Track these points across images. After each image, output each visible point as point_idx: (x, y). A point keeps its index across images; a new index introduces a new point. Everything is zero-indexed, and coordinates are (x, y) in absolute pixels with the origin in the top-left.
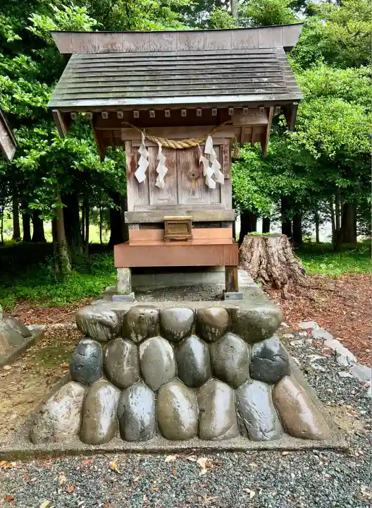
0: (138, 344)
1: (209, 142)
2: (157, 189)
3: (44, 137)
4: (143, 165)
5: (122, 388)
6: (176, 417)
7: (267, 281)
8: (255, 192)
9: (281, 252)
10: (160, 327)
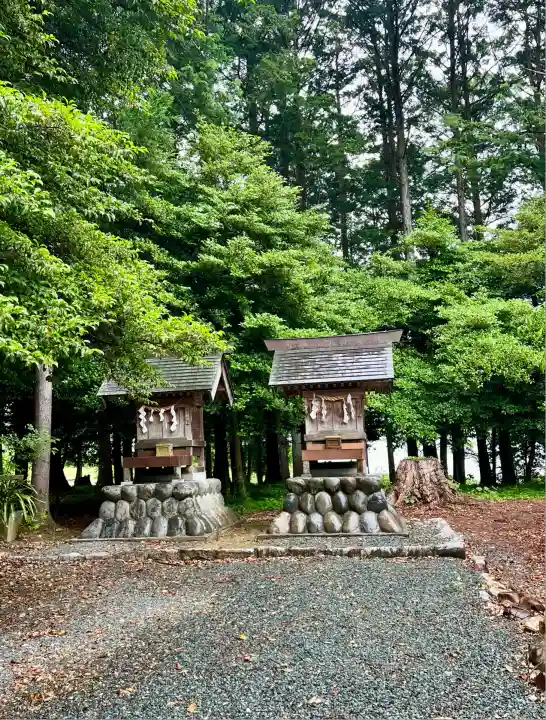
0: (314, 495)
1: (349, 397)
2: (322, 422)
3: (247, 390)
4: (315, 410)
5: (307, 514)
6: (333, 525)
7: (419, 499)
8: (418, 420)
9: (433, 473)
10: (326, 488)
